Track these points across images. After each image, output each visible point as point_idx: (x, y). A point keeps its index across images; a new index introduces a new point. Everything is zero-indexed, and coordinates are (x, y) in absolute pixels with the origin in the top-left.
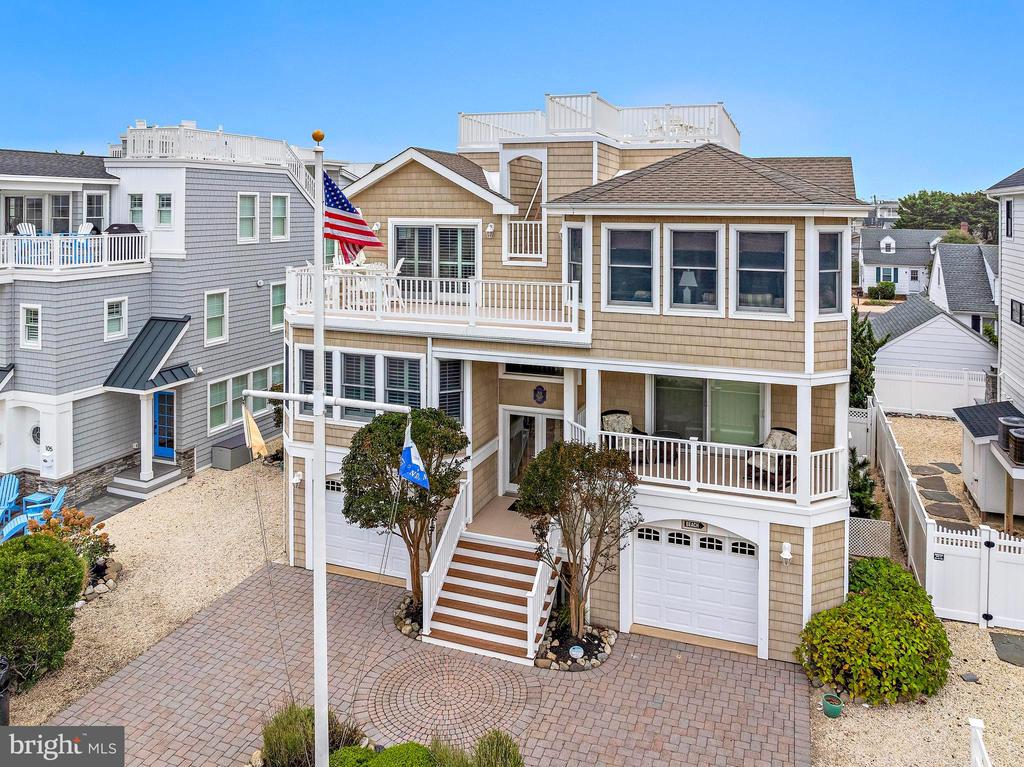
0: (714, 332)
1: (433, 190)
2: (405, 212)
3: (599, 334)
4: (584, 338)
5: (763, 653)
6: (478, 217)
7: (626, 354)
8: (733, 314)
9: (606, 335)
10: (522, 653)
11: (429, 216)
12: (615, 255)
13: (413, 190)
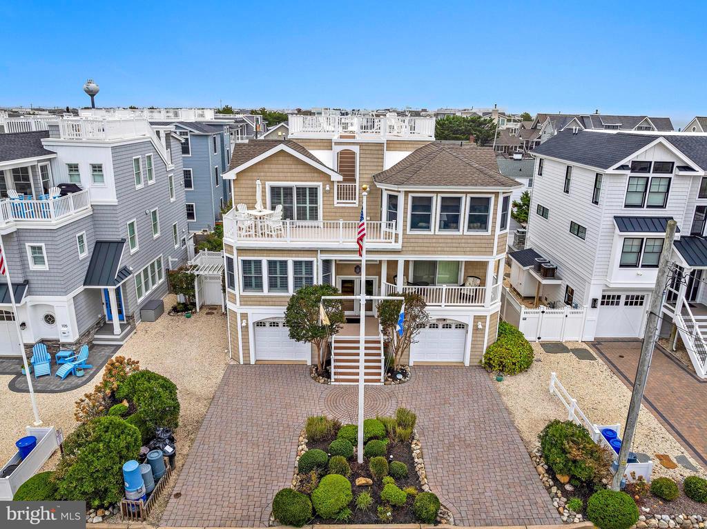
0: (457, 241)
1: (293, 166)
2: (276, 178)
3: (405, 244)
4: (398, 246)
5: (467, 364)
6: (320, 181)
7: (417, 253)
8: (466, 233)
9: (409, 244)
10: (379, 381)
11: (291, 181)
12: (414, 208)
13: (281, 166)
